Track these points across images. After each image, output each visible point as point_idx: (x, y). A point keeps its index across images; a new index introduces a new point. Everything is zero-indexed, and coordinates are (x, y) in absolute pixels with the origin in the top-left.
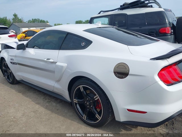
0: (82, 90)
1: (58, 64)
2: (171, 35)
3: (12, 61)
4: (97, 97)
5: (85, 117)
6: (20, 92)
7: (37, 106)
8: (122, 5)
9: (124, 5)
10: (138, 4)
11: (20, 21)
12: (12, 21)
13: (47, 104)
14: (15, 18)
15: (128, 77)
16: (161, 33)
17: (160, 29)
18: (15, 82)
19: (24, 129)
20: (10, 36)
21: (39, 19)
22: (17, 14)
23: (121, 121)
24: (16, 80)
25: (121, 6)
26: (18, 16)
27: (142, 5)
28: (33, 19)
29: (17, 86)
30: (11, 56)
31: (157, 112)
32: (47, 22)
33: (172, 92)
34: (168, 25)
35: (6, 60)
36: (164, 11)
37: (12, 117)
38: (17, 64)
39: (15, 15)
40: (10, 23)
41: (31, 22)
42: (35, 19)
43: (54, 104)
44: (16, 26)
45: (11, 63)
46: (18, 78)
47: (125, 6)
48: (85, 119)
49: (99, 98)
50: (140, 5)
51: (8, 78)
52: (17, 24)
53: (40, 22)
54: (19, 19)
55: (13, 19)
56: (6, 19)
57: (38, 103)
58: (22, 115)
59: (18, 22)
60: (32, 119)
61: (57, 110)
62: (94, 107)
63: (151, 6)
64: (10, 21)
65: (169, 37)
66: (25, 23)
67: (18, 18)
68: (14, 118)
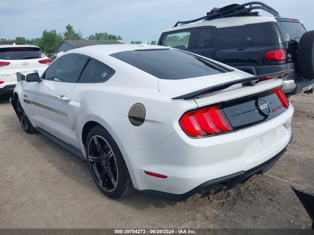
0: (96, 142)
1: (71, 103)
2: (287, 62)
3: (26, 99)
4: (111, 153)
5: (101, 183)
6: (34, 144)
7: (49, 165)
8: (210, 12)
9: (212, 12)
10: (233, 11)
11: (77, 37)
12: (63, 37)
13: (63, 163)
14: (69, 32)
15: (145, 123)
16: (267, 59)
17: (266, 52)
18: (32, 130)
19: (18, 193)
20: (40, 62)
21: (107, 34)
22: (71, 25)
23: (140, 189)
24: (33, 127)
25: (208, 14)
26: (73, 29)
27: (240, 11)
28: (96, 34)
29: (34, 136)
30: (24, 90)
31: (181, 177)
32: (120, 38)
33: (199, 148)
34: (281, 46)
35: (19, 96)
36: (276, 21)
37: (8, 177)
38: (30, 103)
39: (69, 28)
40: (61, 39)
41: (93, 39)
42: (100, 34)
43: (73, 164)
44: (69, 44)
45: (25, 101)
46: (34, 125)
47: (214, 13)
48: (101, 186)
49: (113, 154)
50: (237, 12)
51: (24, 124)
52: (70, 42)
53: (108, 38)
54: (76, 33)
55: (66, 34)
56: (55, 33)
57: (51, 162)
58: (23, 176)
59: (73, 39)
60: (33, 181)
61: (74, 172)
62: (111, 168)
63: (256, 14)
64: (60, 37)
65: (283, 66)
66: (83, 39)
67: (74, 33)
68: (11, 178)
